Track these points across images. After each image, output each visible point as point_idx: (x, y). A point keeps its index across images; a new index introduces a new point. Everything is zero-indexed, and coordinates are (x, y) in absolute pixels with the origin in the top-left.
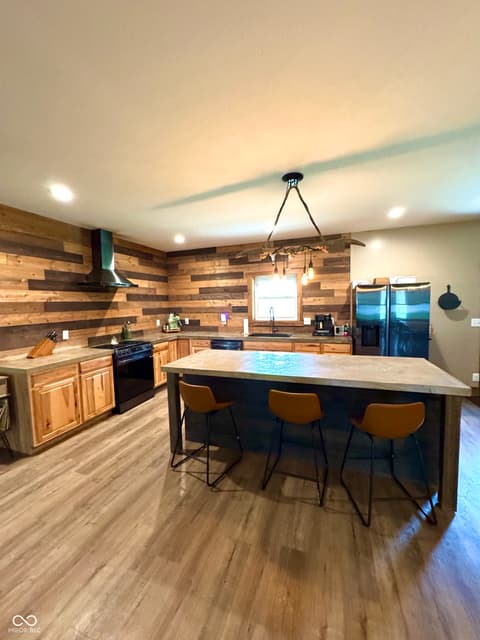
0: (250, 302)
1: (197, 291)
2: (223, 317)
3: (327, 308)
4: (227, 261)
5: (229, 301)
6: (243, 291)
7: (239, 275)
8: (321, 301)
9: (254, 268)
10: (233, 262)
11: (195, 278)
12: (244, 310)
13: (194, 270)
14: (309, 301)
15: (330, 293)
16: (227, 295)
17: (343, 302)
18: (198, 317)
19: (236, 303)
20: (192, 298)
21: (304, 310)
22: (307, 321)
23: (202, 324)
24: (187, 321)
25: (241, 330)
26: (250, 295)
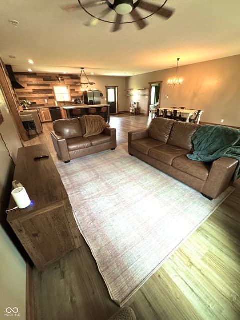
0: (55, 95)
1: (32, 91)
2: (46, 101)
3: (78, 97)
4: (43, 80)
5: (47, 95)
6: (52, 91)
7: (49, 85)
8: (76, 95)
9: (53, 83)
10: (45, 80)
11: (29, 85)
12: (53, 98)
13: (28, 82)
14: (73, 95)
15: (78, 93)
16: (46, 92)
17: (81, 95)
18: (35, 101)
19: (50, 95)
20: (30, 93)
21: (72, 97)
22: (73, 101)
23: (37, 104)
24: (30, 103)
25: (55, 105)
26: (54, 93)
